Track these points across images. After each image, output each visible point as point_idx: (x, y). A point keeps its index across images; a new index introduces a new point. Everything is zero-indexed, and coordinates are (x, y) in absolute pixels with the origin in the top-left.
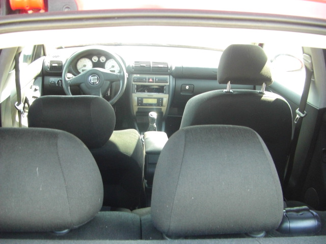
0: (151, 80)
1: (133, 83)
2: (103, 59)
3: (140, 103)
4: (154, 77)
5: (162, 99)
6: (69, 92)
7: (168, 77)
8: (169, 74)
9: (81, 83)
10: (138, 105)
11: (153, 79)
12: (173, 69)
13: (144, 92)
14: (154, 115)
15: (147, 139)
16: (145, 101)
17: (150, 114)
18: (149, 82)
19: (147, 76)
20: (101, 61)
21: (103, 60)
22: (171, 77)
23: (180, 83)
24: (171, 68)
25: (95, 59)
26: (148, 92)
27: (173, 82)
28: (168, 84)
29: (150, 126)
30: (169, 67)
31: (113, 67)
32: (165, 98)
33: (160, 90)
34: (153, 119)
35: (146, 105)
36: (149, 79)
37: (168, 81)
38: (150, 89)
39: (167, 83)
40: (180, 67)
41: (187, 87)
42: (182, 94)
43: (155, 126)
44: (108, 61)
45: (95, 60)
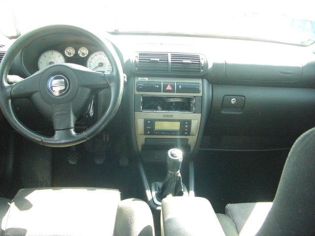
0: (169, 88)
1: (137, 93)
2: (83, 52)
3: (149, 130)
4: (175, 81)
5: (189, 122)
6: (9, 111)
7: (200, 81)
8: (202, 77)
9: (34, 92)
10: (145, 133)
11: (173, 87)
12: (210, 66)
13: (156, 109)
14: (177, 154)
15: (169, 220)
16: (159, 126)
17: (170, 152)
18: (165, 91)
19: (162, 81)
20: (81, 55)
21: (83, 54)
22: (205, 81)
23: (221, 92)
24: (206, 65)
25: (70, 52)
26: (163, 109)
27: (208, 91)
28: (200, 94)
29: (169, 176)
30: (202, 62)
31: (101, 65)
32: (195, 119)
33: (185, 105)
34: (175, 163)
35: (161, 132)
36: (165, 86)
37: (201, 89)
38: (166, 105)
39: (199, 92)
40: (222, 65)
41: (233, 101)
42: (223, 112)
43: (180, 175)
44: (92, 56)
45: (70, 54)
